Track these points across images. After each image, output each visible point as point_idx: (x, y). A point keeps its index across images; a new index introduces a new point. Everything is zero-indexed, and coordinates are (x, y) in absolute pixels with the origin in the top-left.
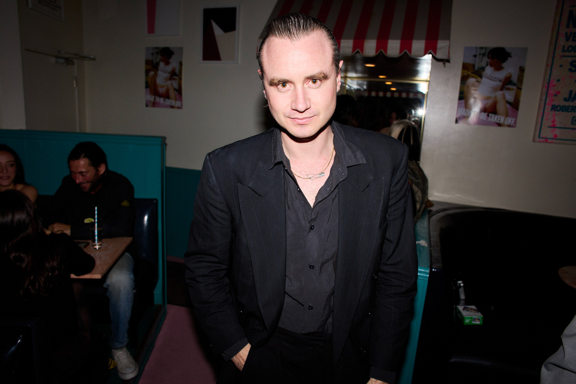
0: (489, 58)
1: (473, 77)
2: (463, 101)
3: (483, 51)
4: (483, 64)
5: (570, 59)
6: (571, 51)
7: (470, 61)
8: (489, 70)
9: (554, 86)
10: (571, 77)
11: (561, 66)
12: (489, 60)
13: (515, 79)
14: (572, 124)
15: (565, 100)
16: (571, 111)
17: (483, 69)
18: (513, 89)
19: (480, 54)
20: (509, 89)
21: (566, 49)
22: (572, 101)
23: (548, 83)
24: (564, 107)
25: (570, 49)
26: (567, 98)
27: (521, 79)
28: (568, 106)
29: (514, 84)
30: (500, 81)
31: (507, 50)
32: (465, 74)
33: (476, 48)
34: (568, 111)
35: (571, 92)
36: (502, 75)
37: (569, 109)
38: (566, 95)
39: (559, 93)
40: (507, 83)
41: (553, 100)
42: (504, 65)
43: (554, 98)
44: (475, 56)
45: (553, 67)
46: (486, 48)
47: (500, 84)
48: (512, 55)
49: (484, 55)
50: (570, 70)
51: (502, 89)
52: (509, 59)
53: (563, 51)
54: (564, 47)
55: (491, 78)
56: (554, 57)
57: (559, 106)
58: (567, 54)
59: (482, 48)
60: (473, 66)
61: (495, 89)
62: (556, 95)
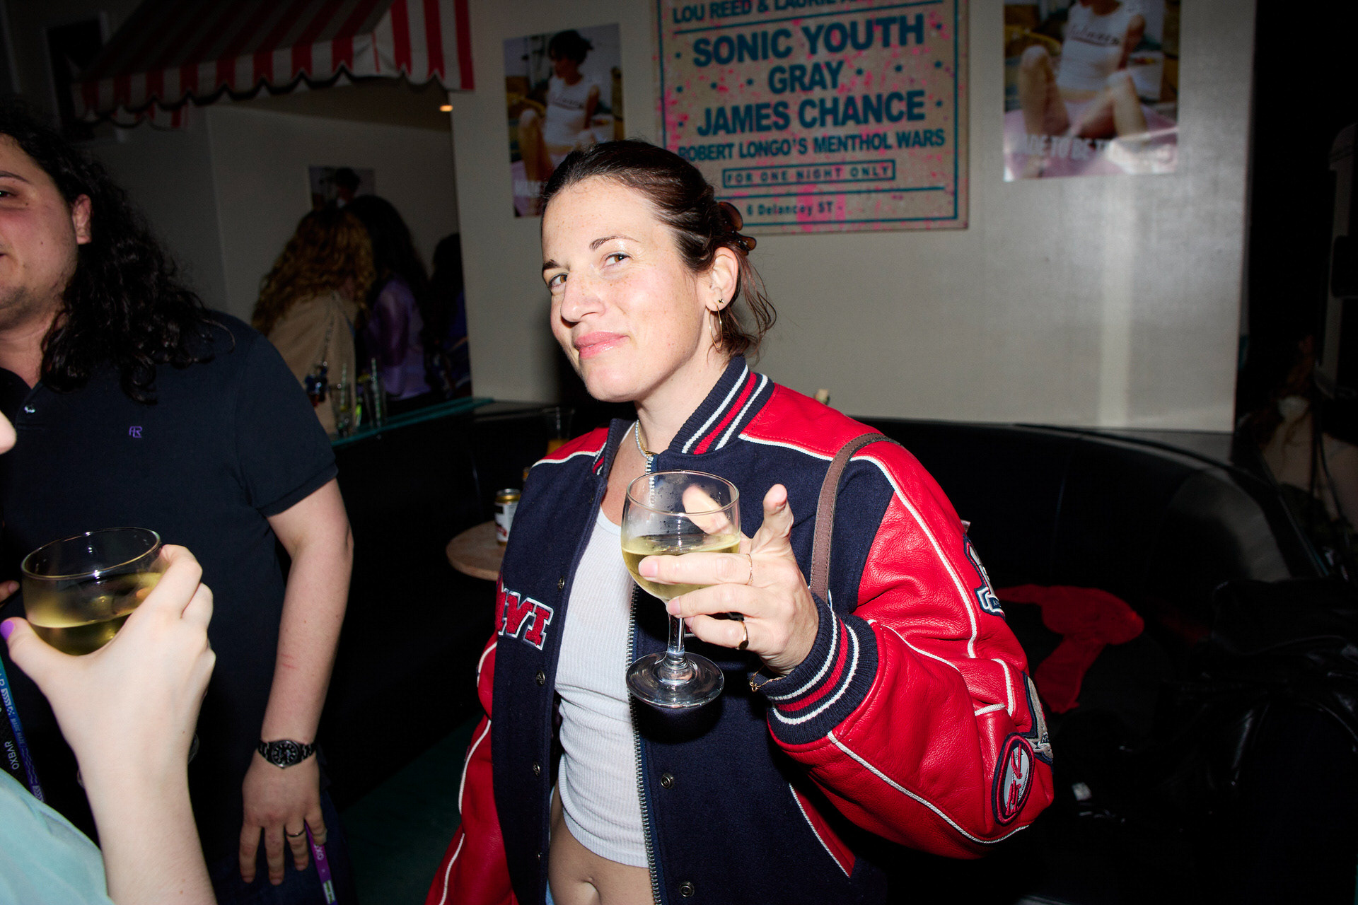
0: (552, 58)
1: (529, 106)
2: (520, 164)
3: (538, 45)
4: (544, 73)
5: (692, 38)
6: (688, 20)
7: (519, 70)
8: (557, 86)
9: (674, 103)
10: (701, 78)
11: (678, 56)
12: (553, 64)
13: (606, 99)
14: (725, 187)
15: (702, 132)
16: (717, 158)
17: (544, 86)
18: (608, 123)
19: (535, 52)
20: (599, 123)
21: (679, 16)
22: (715, 133)
23: (662, 99)
24: (702, 150)
25: (688, 14)
26: (704, 128)
27: (617, 99)
28: (711, 146)
29: (608, 111)
30: (581, 107)
31: (584, 35)
32: (515, 101)
33: (525, 39)
34: (711, 159)
35: (708, 112)
36: (581, 93)
37: (713, 152)
38: (701, 123)
39: (686, 118)
40: (594, 108)
41: (678, 137)
42: (583, 69)
43: (679, 130)
44: (526, 58)
45: (665, 60)
46: (543, 37)
47: (580, 114)
48: (594, 44)
49: (540, 53)
50: (697, 63)
51: (587, 126)
52: (590, 54)
53: (677, 21)
54: (675, 11)
55: (564, 105)
56: (661, 37)
57: (692, 148)
58: (684, 26)
59: (535, 38)
60: (526, 80)
61: (575, 128)
62: (681, 124)
